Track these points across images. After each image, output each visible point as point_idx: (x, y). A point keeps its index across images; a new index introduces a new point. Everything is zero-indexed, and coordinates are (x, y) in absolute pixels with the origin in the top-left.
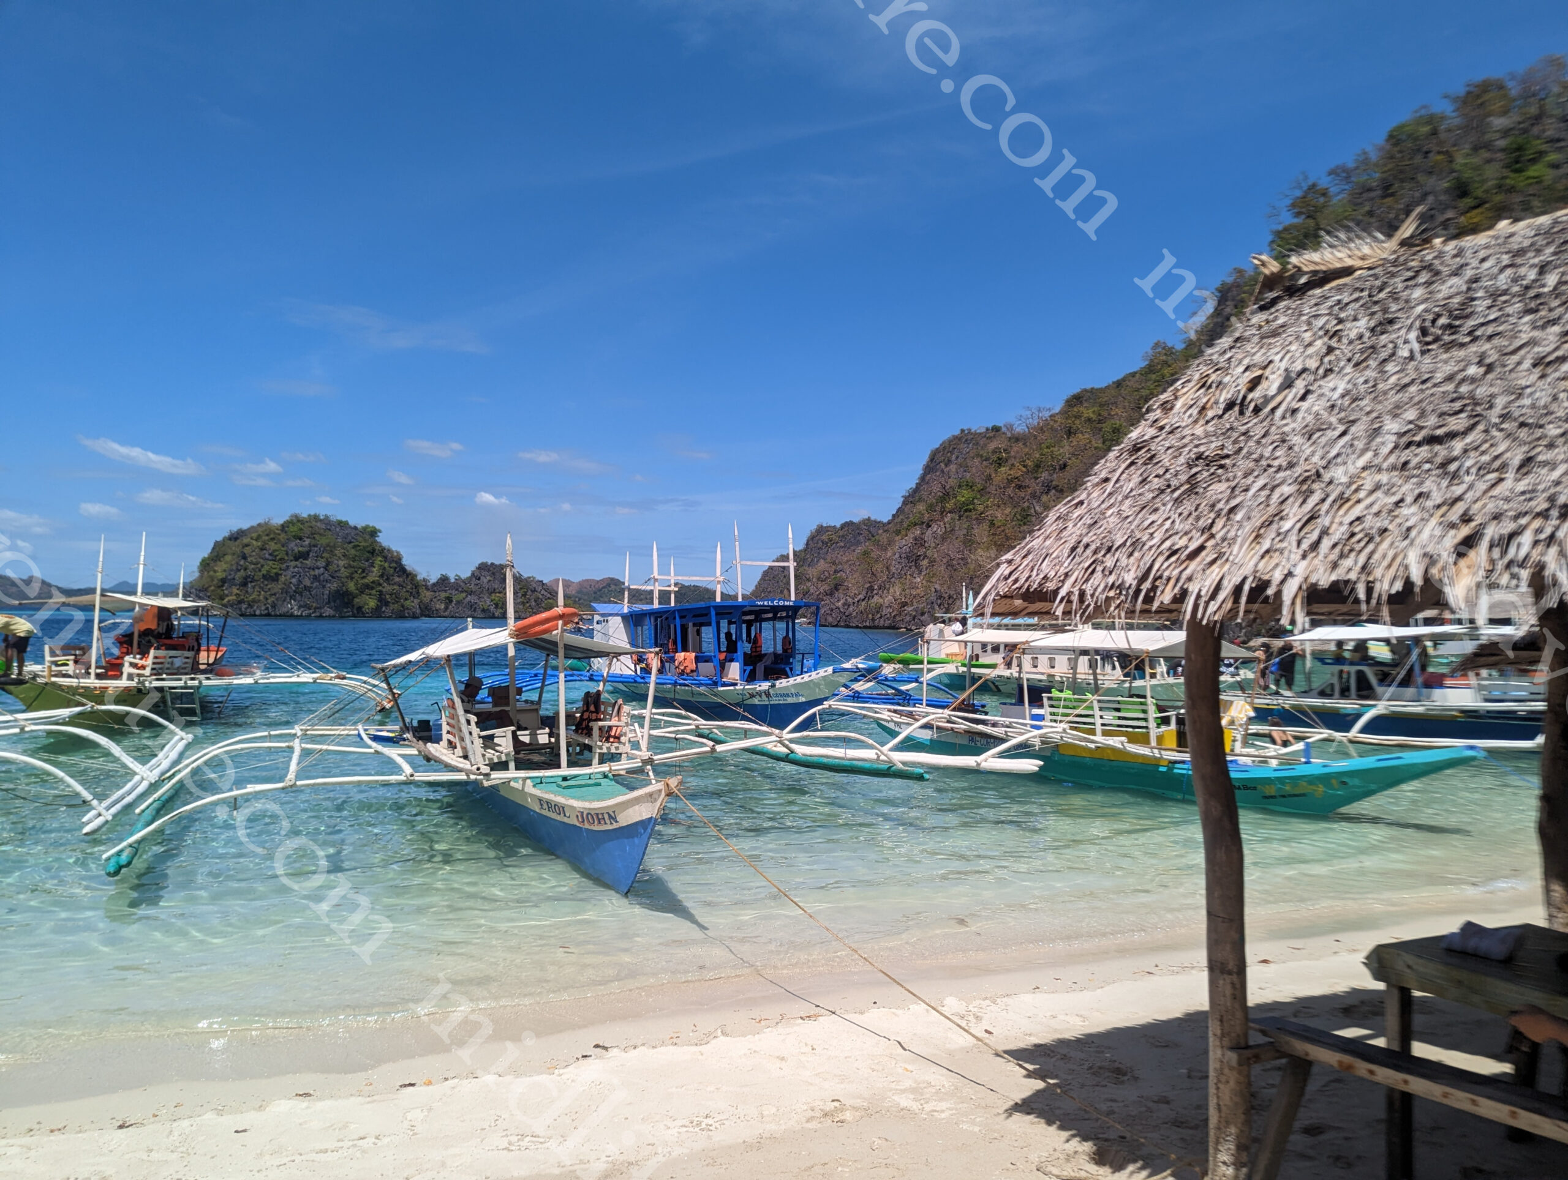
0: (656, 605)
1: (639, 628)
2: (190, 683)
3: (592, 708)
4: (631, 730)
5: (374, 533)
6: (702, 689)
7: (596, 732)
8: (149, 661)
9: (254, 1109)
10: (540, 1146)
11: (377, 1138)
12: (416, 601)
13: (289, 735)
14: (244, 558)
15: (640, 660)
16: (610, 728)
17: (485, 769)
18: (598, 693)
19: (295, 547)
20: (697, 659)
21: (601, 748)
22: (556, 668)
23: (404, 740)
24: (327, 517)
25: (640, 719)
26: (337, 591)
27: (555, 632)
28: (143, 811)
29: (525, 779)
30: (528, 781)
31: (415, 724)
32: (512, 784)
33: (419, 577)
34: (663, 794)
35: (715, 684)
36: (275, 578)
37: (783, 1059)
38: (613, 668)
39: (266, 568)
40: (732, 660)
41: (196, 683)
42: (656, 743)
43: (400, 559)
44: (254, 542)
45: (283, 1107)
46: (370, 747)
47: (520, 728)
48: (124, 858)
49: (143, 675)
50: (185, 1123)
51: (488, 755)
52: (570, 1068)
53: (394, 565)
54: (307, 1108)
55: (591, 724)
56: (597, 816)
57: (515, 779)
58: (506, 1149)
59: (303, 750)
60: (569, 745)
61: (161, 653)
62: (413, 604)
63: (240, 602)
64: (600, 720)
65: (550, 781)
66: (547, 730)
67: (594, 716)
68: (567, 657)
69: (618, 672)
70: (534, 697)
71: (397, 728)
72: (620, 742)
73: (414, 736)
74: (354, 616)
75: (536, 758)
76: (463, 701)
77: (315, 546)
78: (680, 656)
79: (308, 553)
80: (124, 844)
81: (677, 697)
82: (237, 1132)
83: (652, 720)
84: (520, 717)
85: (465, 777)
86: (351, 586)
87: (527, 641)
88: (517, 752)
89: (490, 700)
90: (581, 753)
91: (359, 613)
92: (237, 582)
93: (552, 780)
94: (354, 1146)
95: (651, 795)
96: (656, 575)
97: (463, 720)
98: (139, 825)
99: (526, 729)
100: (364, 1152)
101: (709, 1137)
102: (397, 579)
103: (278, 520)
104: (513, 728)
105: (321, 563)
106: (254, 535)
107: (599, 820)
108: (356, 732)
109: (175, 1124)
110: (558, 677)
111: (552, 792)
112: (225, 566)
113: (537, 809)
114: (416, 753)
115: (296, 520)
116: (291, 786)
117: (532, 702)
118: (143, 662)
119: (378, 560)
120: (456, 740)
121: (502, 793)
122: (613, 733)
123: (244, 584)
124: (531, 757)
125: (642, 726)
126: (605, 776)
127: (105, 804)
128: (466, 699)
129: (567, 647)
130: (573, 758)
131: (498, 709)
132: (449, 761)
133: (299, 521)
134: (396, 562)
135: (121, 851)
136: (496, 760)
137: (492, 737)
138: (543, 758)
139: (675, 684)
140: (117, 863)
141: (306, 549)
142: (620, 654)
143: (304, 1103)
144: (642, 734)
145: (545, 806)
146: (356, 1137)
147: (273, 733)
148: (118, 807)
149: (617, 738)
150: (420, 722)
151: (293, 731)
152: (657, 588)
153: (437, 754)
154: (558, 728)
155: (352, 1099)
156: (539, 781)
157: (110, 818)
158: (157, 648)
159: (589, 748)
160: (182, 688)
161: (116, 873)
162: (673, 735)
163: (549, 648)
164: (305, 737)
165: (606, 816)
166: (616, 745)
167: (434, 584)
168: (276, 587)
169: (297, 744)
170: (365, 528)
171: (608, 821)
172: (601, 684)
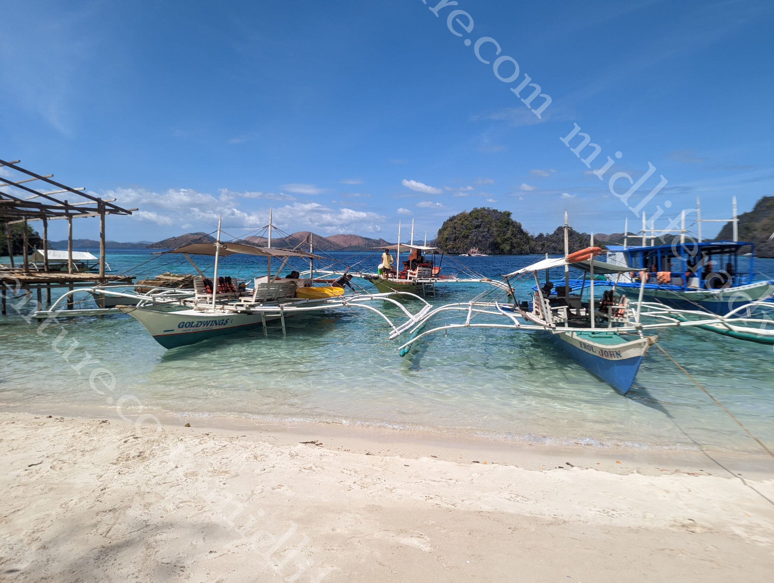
0: (644, 246)
1: (633, 258)
2: (432, 281)
3: (608, 299)
4: (630, 312)
5: (509, 214)
6: (674, 292)
7: (610, 311)
8: (417, 272)
9: (414, 458)
10: (524, 502)
11: (456, 481)
12: (528, 246)
13: (467, 305)
14: (455, 228)
15: (634, 276)
16: (618, 309)
17: (553, 326)
18: (612, 292)
19: (475, 223)
20: (672, 275)
21: (613, 319)
22: (589, 279)
23: (516, 310)
24: (488, 208)
25: (635, 307)
26: (493, 242)
27: (589, 260)
28: (413, 332)
29: (573, 332)
30: (574, 333)
31: (521, 303)
32: (567, 334)
33: (529, 235)
34: (647, 345)
35: (683, 289)
36: (467, 237)
37: (668, 492)
38: (620, 279)
39: (464, 233)
40: (694, 276)
41: (434, 281)
42: (643, 319)
43: (520, 226)
44: (459, 221)
45: (425, 460)
46: (501, 312)
47: (571, 307)
48: (406, 350)
49: (414, 278)
50: (388, 458)
51: (555, 319)
52: (551, 471)
53: (518, 229)
54: (434, 462)
55: (608, 307)
56: (610, 353)
57: (568, 331)
58: (509, 499)
59: (472, 311)
60: (596, 317)
61: (421, 268)
62: (526, 248)
63: (454, 248)
64: (613, 305)
65: (586, 334)
66: (585, 309)
67: (609, 303)
68: (595, 273)
69: (623, 281)
70: (578, 292)
71: (513, 304)
72: (624, 317)
73: (520, 309)
74: (500, 254)
75: (579, 322)
76: (543, 293)
77: (483, 222)
78: (660, 274)
79: (480, 225)
80: (406, 344)
81: (658, 296)
82: (405, 465)
83: (642, 307)
84: (571, 302)
85: (543, 329)
86: (499, 240)
87: (574, 264)
88: (569, 319)
89: (556, 293)
90: (602, 322)
91: (502, 252)
92: (452, 239)
93: (587, 333)
94: (446, 482)
95: (640, 344)
96: (644, 229)
97: (542, 301)
98: (411, 338)
99: (574, 308)
100: (449, 485)
101: (611, 520)
102: (519, 236)
103: (468, 211)
104: (567, 307)
105: (486, 230)
106: (459, 218)
107: (611, 355)
108: (495, 306)
109: (385, 457)
110: (590, 283)
111: (586, 339)
112: (447, 232)
113: (579, 347)
114: (521, 316)
115: (476, 211)
116: (468, 326)
117: (577, 295)
118: (414, 272)
119: (511, 227)
120: (539, 311)
121: (561, 338)
122: (619, 312)
123: (455, 240)
124: (576, 322)
125: (636, 310)
126: (615, 334)
127: (398, 329)
128: (544, 292)
129: (596, 268)
130: (598, 324)
131: (560, 298)
132: (536, 321)
133: (477, 211)
134: (519, 228)
135: (405, 347)
136: (558, 322)
137: (556, 311)
138: (582, 323)
139: (656, 289)
140: (404, 351)
141: (480, 223)
142: (624, 272)
143: (433, 460)
144: (636, 314)
145: (583, 346)
146: (448, 478)
147: (460, 304)
148: (403, 330)
149: (622, 315)
150: (523, 302)
151: (469, 304)
152: (645, 237)
153: (531, 317)
154: (590, 308)
155: (453, 462)
156: (580, 333)
157: (399, 334)
158: (419, 267)
159: (606, 319)
160: (428, 283)
161: (403, 355)
162: (654, 316)
163: (585, 268)
164: (473, 306)
165: (615, 353)
166: (621, 318)
167: (536, 238)
168: (468, 241)
169: (470, 308)
170: (505, 213)
171: (616, 356)
172: (614, 287)
